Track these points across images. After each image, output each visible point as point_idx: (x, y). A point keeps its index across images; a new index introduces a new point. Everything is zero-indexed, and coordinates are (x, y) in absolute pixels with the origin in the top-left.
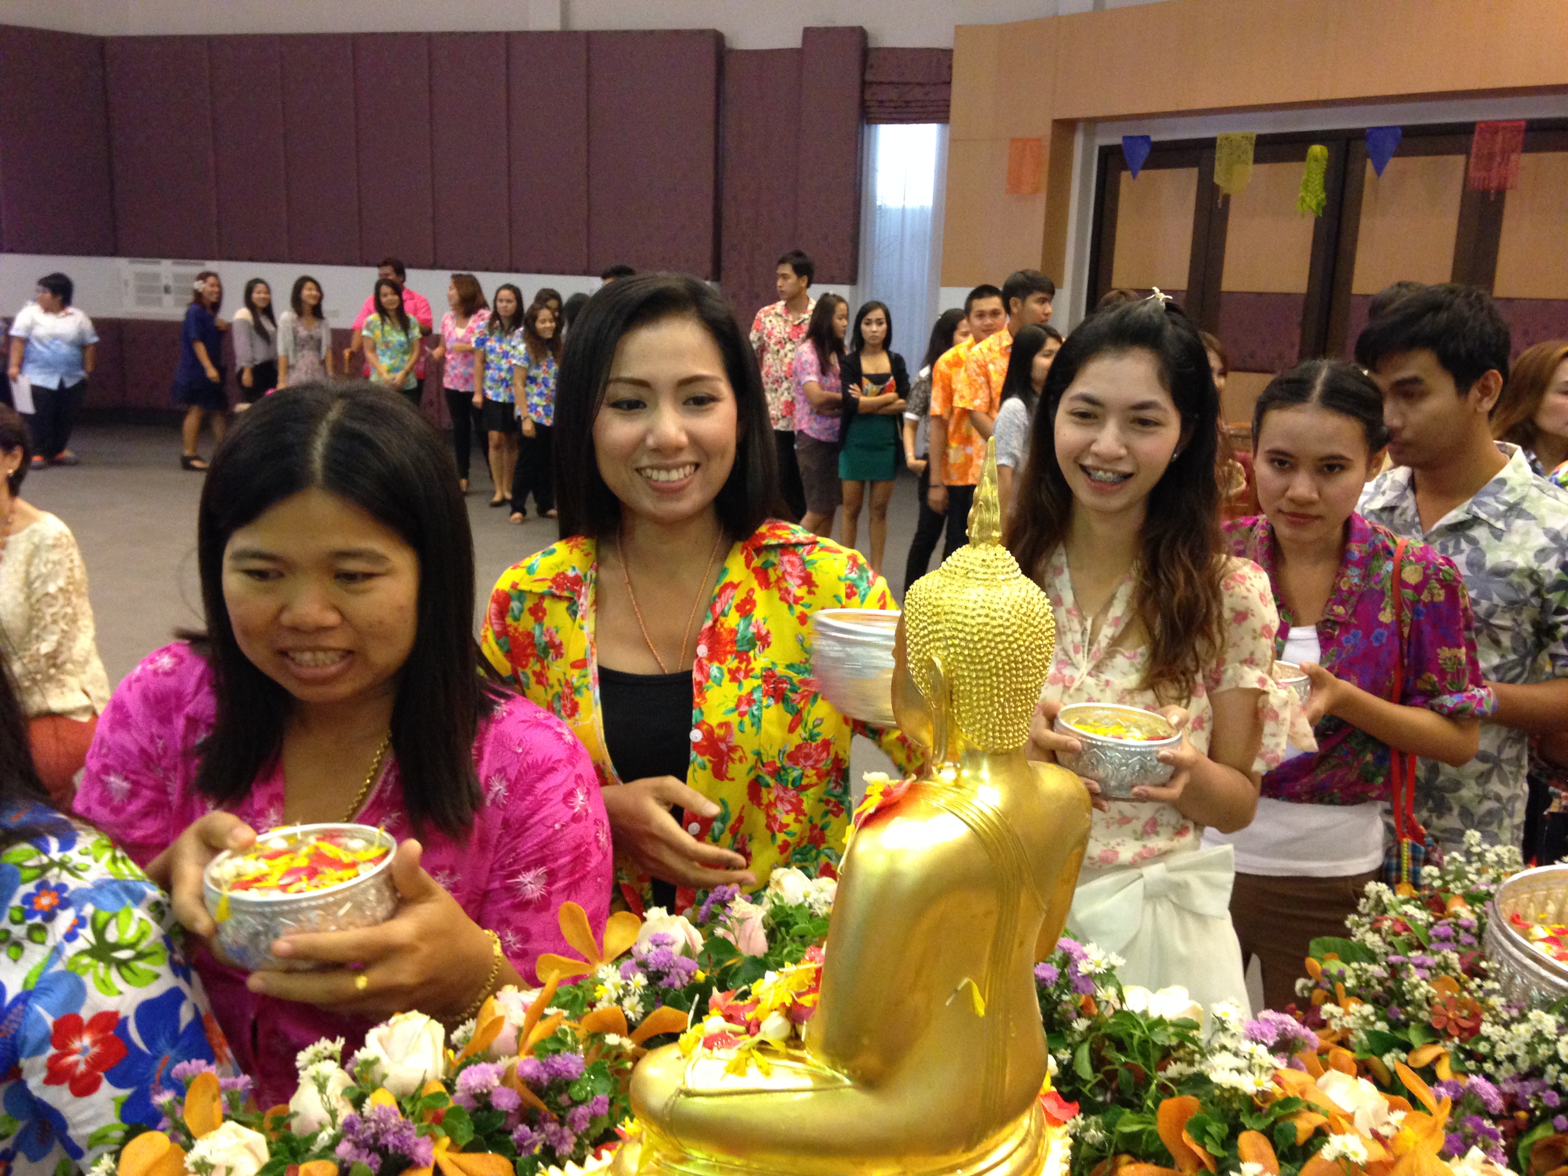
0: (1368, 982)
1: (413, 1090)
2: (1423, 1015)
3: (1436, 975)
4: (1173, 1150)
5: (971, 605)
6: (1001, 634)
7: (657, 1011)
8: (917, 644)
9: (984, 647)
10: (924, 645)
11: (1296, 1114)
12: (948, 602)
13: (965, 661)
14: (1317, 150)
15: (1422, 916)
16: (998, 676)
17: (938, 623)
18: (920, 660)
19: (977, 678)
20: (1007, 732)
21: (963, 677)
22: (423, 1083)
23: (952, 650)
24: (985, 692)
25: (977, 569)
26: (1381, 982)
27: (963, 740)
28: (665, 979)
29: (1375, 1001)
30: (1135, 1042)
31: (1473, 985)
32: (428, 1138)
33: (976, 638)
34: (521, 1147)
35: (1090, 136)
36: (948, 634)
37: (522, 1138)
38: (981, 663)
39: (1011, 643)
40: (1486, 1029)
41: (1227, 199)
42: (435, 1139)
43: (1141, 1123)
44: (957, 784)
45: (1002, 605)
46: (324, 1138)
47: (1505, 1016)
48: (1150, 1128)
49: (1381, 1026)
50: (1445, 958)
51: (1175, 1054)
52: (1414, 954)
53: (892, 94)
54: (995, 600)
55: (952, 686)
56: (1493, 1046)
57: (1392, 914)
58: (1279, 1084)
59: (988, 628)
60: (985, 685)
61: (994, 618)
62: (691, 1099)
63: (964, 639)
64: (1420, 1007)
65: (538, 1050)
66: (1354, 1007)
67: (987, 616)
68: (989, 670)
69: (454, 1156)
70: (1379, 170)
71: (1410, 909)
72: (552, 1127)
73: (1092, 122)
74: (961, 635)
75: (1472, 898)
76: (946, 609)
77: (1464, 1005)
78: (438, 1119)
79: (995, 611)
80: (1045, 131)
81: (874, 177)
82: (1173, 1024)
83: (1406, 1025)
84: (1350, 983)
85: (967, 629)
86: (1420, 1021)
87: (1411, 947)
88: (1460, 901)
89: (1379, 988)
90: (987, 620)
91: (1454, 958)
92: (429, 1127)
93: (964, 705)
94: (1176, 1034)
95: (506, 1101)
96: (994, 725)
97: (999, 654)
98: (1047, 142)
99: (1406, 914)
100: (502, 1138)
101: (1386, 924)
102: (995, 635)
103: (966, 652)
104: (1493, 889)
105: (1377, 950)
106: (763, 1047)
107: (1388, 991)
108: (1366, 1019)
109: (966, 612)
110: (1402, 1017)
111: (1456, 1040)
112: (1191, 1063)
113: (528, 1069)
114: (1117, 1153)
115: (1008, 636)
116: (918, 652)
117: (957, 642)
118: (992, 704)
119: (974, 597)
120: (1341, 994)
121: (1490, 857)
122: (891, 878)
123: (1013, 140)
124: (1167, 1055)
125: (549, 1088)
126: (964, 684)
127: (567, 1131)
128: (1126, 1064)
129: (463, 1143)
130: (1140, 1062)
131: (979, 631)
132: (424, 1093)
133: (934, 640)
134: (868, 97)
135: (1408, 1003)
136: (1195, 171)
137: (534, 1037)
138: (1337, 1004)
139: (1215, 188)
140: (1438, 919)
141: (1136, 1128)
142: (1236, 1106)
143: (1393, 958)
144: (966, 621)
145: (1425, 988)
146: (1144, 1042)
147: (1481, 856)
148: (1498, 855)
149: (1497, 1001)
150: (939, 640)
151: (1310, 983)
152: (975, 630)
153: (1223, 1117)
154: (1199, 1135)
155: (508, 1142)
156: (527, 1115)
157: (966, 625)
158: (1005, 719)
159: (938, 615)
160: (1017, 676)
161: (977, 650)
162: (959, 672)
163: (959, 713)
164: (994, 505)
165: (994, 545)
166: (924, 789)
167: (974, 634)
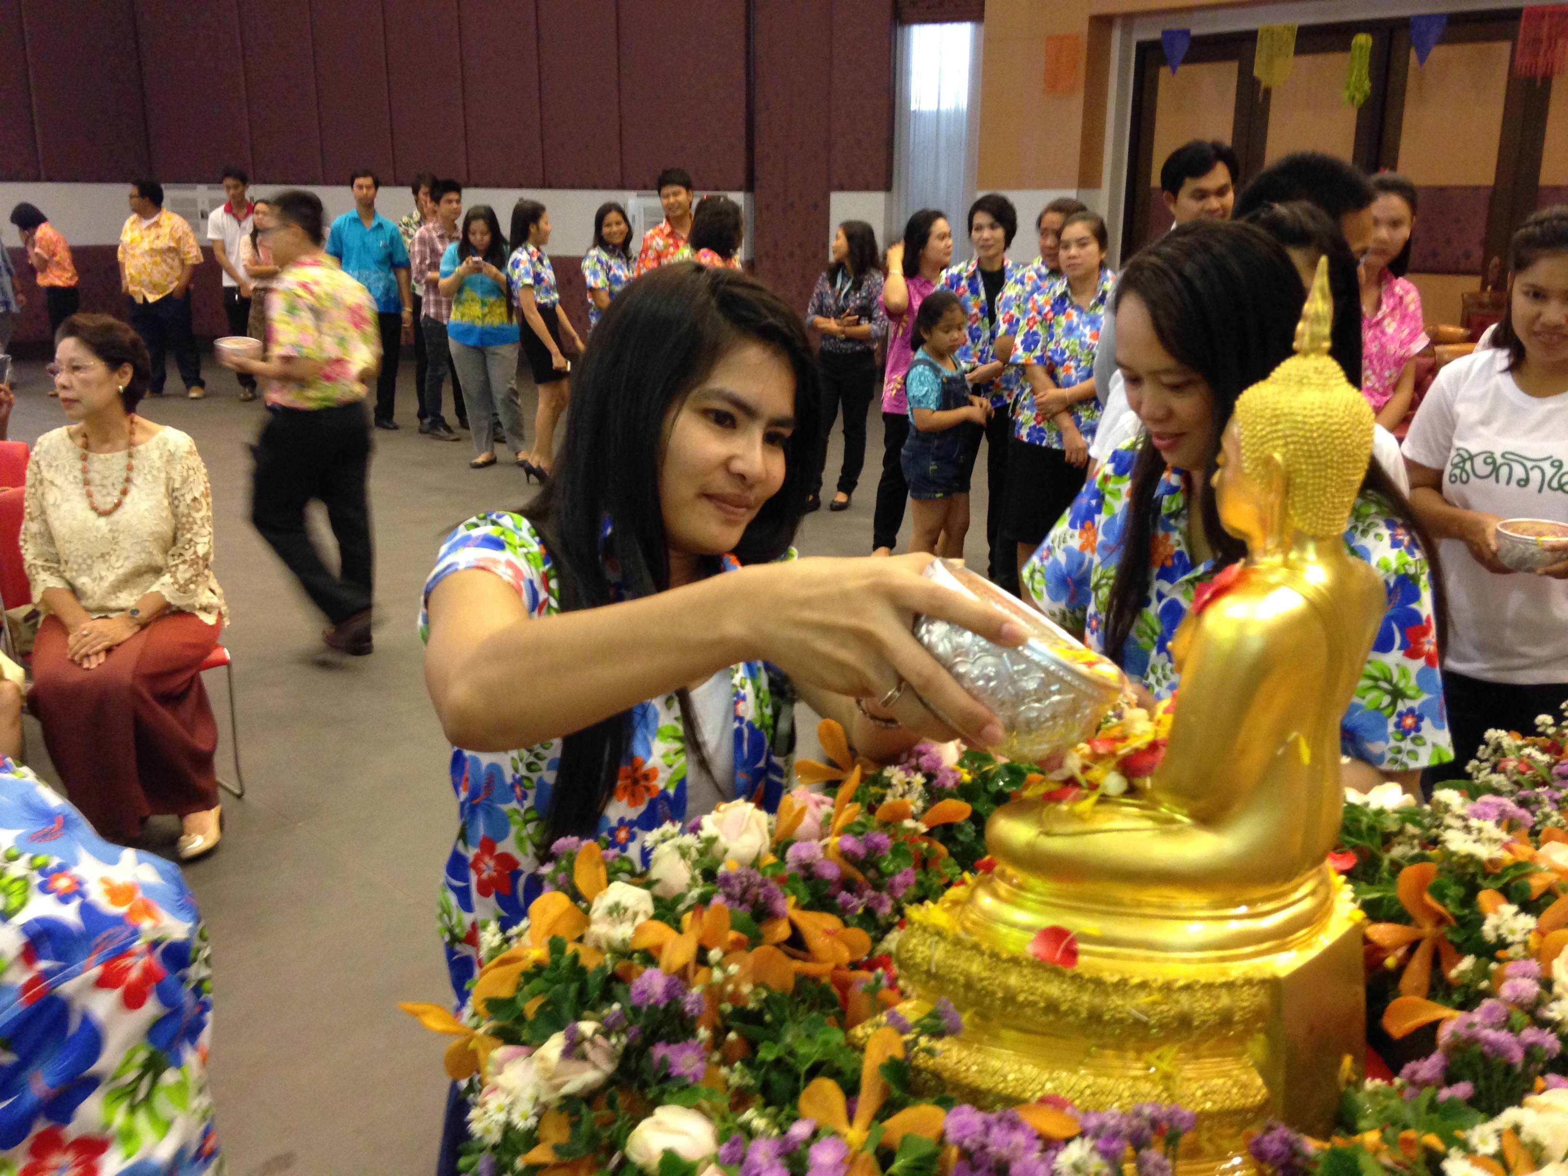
1: (749, 862)
4: (1413, 909)
5: (1309, 406)
6: (1337, 431)
7: (940, 804)
8: (1253, 445)
9: (1322, 443)
11: (1527, 875)
12: (1287, 405)
13: (1304, 456)
14: (1362, 39)
15: (1543, 758)
16: (1332, 468)
17: (1277, 423)
18: (1256, 459)
19: (1315, 471)
21: (1301, 470)
22: (758, 856)
23: (1291, 447)
24: (1320, 483)
25: (1311, 375)
28: (937, 779)
30: (1364, 827)
32: (781, 895)
33: (1315, 435)
34: (846, 908)
35: (1127, 31)
36: (1288, 432)
37: (845, 903)
38: (1319, 457)
39: (1345, 438)
41: (1268, 92)
42: (785, 897)
43: (1378, 891)
44: (1286, 564)
45: (1335, 407)
46: (691, 897)
48: (1390, 894)
51: (1396, 839)
54: (1331, 401)
55: (1290, 479)
57: (1512, 756)
58: (1510, 850)
59: (1326, 426)
60: (1320, 477)
61: (1331, 417)
62: (1052, 840)
63: (1304, 436)
65: (847, 832)
67: (1324, 415)
68: (1325, 463)
69: (799, 912)
70: (1422, 59)
71: (1529, 751)
72: (870, 893)
73: (1130, 18)
74: (1301, 433)
76: (1286, 410)
78: (783, 882)
79: (1332, 410)
80: (1082, 27)
82: (1395, 812)
85: (1307, 427)
87: (1537, 784)
90: (1324, 419)
92: (779, 885)
93: (1299, 496)
94: (1401, 819)
95: (831, 872)
96: (1324, 513)
97: (1335, 449)
98: (1084, 39)
99: (1530, 757)
100: (830, 901)
101: (1511, 766)
102: (1332, 432)
103: (1306, 448)
105: (1504, 787)
106: (1104, 799)
109: (1306, 412)
112: (1413, 847)
113: (846, 846)
115: (1343, 432)
116: (1254, 452)
117: (1296, 439)
118: (1325, 493)
119: (1310, 400)
123: (1050, 38)
124: (1388, 840)
125: (865, 861)
126: (1301, 476)
127: (885, 894)
129: (804, 902)
130: (1368, 844)
131: (1318, 428)
132: (762, 864)
133: (1273, 439)
136: (1236, 64)
137: (839, 823)
139: (1256, 82)
141: (1376, 895)
142: (1471, 870)
144: (1306, 420)
146: (1372, 828)
150: (1278, 438)
152: (1314, 428)
153: (1459, 881)
154: (1440, 896)
155: (835, 905)
156: (847, 884)
157: (1305, 423)
158: (1334, 508)
159: (1276, 417)
160: (1348, 468)
161: (1316, 445)
162: (1297, 466)
163: (1293, 504)
164: (1325, 319)
165: (1322, 355)
166: (1256, 571)
167: (1312, 431)
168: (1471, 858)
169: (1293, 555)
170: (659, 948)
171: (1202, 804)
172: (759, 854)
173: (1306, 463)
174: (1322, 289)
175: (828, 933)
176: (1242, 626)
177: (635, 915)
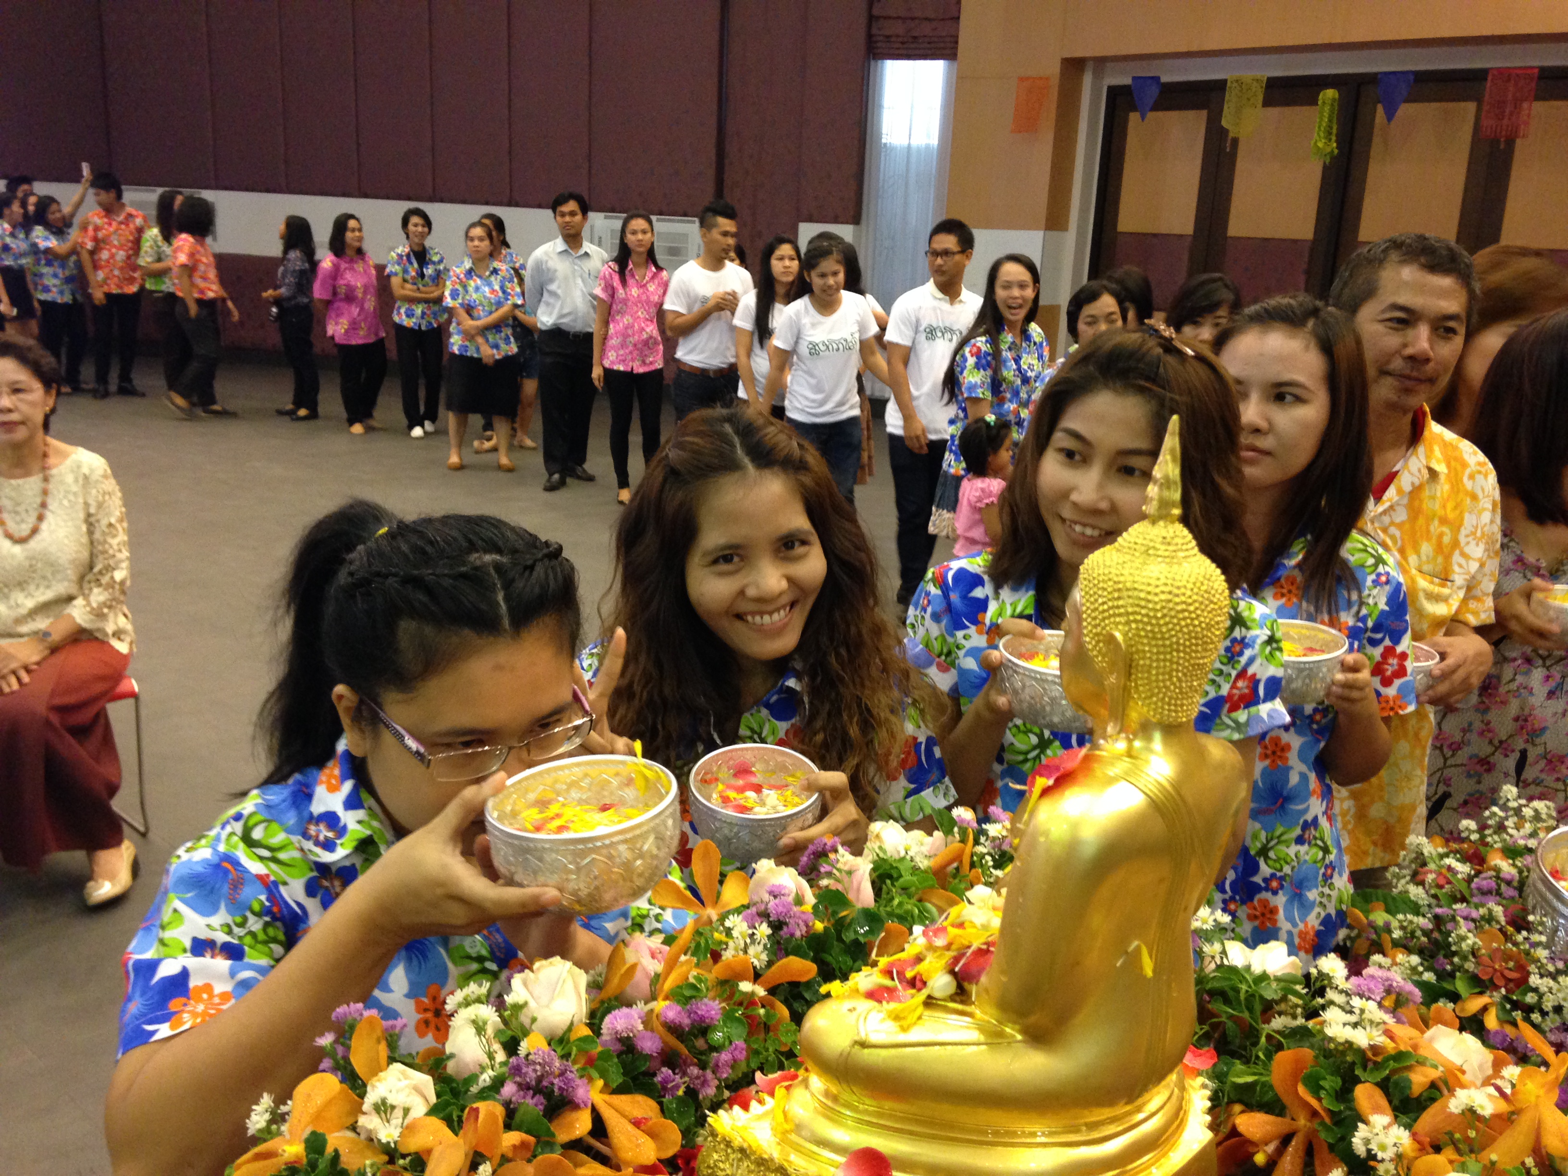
0: (1413, 933)
1: (560, 1032)
2: (1470, 966)
3: (1482, 927)
4: (1286, 1100)
5: (1153, 582)
6: (1183, 611)
7: (784, 961)
8: (1095, 618)
9: (1166, 624)
10: (1104, 619)
11: (1409, 1068)
12: (1131, 578)
13: (1146, 637)
14: (1330, 94)
15: (1463, 869)
16: (1178, 651)
17: (1119, 598)
18: (1097, 634)
19: (1158, 653)
20: (1182, 705)
21: (1144, 651)
22: (570, 1027)
23: (1134, 626)
24: (1164, 667)
25: (1158, 546)
26: (1426, 933)
27: (1136, 712)
28: (785, 929)
29: (1421, 952)
30: (1242, 996)
31: (1520, 938)
32: (585, 1080)
33: (1159, 615)
34: (665, 1089)
35: (1098, 75)
36: (1130, 610)
37: (665, 1081)
38: (1163, 639)
39: (1192, 620)
40: (1534, 980)
41: (1235, 142)
42: (591, 1080)
43: (1254, 1074)
44: (1130, 754)
45: (1184, 583)
46: (486, 1078)
47: (1551, 968)
48: (1264, 1079)
49: (1429, 977)
50: (1490, 911)
51: (1277, 1008)
52: (1457, 906)
53: (898, 29)
54: (1178, 577)
55: (1132, 660)
56: (1541, 996)
57: (1432, 866)
58: (1392, 1038)
59: (1171, 605)
60: (1165, 660)
61: (1177, 596)
62: (866, 1051)
63: (1147, 615)
64: (1465, 958)
65: (675, 995)
66: (1400, 957)
67: (1170, 593)
68: (1171, 645)
69: (607, 1097)
70: (1390, 116)
71: (1450, 861)
72: (694, 1071)
73: (1101, 62)
74: (1144, 611)
75: (1512, 852)
76: (1128, 585)
77: (1508, 957)
78: (591, 1062)
79: (1178, 588)
80: (1054, 69)
81: (879, 115)
82: (1278, 979)
83: (1452, 975)
84: (1397, 934)
85: (1150, 606)
86: (1467, 971)
87: (1455, 900)
88: (1500, 855)
89: (1424, 939)
90: (1170, 597)
91: (1498, 911)
92: (583, 1069)
93: (1143, 678)
94: (1282, 989)
95: (649, 1045)
96: (1170, 698)
97: (1181, 631)
98: (1055, 82)
99: (1450, 868)
100: (647, 1079)
101: (1430, 877)
102: (1178, 612)
103: (1148, 628)
104: (1532, 843)
105: (1421, 902)
106: (930, 1003)
107: (1435, 943)
108: (1414, 969)
109: (1149, 589)
110: (1448, 967)
111: (1503, 991)
112: (1294, 1017)
113: (671, 1015)
114: (1231, 1102)
115: (1190, 613)
116: (1096, 626)
117: (1139, 617)
118: (1170, 679)
119: (1156, 574)
120: (1388, 945)
121: (1528, 812)
122: (1073, 845)
123: (1022, 79)
124: (1269, 1009)
125: (690, 1033)
126: (1144, 658)
127: (709, 1074)
128: (1231, 1017)
129: (614, 1085)
130: (1246, 1015)
131: (1162, 608)
132: (573, 1036)
133: (1115, 615)
134: (874, 31)
135: (1455, 954)
136: (1204, 113)
137: (669, 984)
138: (1385, 955)
139: (1224, 132)
140: (1478, 873)
141: (1250, 1079)
142: (1349, 1059)
143: (1438, 910)
144: (1150, 597)
145: (1471, 940)
146: (1251, 996)
147: (1518, 811)
148: (1536, 811)
149: (1542, 954)
150: (1120, 615)
151: (1354, 933)
152: (1158, 607)
153: (1336, 1071)
154: (1315, 1088)
155: (654, 1084)
156: (669, 1059)
157: (1149, 601)
158: (1181, 693)
159: (1119, 591)
160: (1196, 652)
161: (1160, 626)
162: (1140, 647)
163: (1137, 686)
164: (1175, 483)
165: (1173, 522)
166: (1098, 759)
167: (1157, 611)
168: (1349, 1044)
169: (1138, 744)
170: (429, 1152)
171: (1032, 1019)
172: (572, 1024)
173: (1149, 644)
174: (1172, 451)
175: (637, 1123)
176: (1075, 826)
177: (406, 1111)
